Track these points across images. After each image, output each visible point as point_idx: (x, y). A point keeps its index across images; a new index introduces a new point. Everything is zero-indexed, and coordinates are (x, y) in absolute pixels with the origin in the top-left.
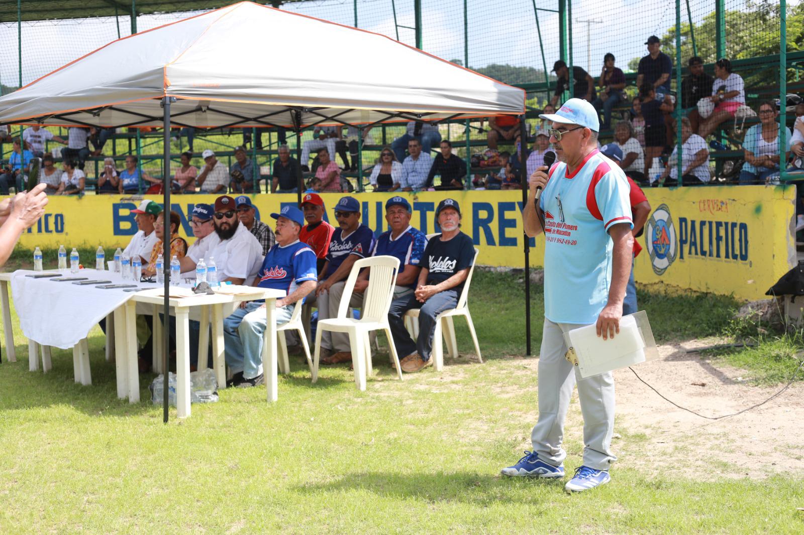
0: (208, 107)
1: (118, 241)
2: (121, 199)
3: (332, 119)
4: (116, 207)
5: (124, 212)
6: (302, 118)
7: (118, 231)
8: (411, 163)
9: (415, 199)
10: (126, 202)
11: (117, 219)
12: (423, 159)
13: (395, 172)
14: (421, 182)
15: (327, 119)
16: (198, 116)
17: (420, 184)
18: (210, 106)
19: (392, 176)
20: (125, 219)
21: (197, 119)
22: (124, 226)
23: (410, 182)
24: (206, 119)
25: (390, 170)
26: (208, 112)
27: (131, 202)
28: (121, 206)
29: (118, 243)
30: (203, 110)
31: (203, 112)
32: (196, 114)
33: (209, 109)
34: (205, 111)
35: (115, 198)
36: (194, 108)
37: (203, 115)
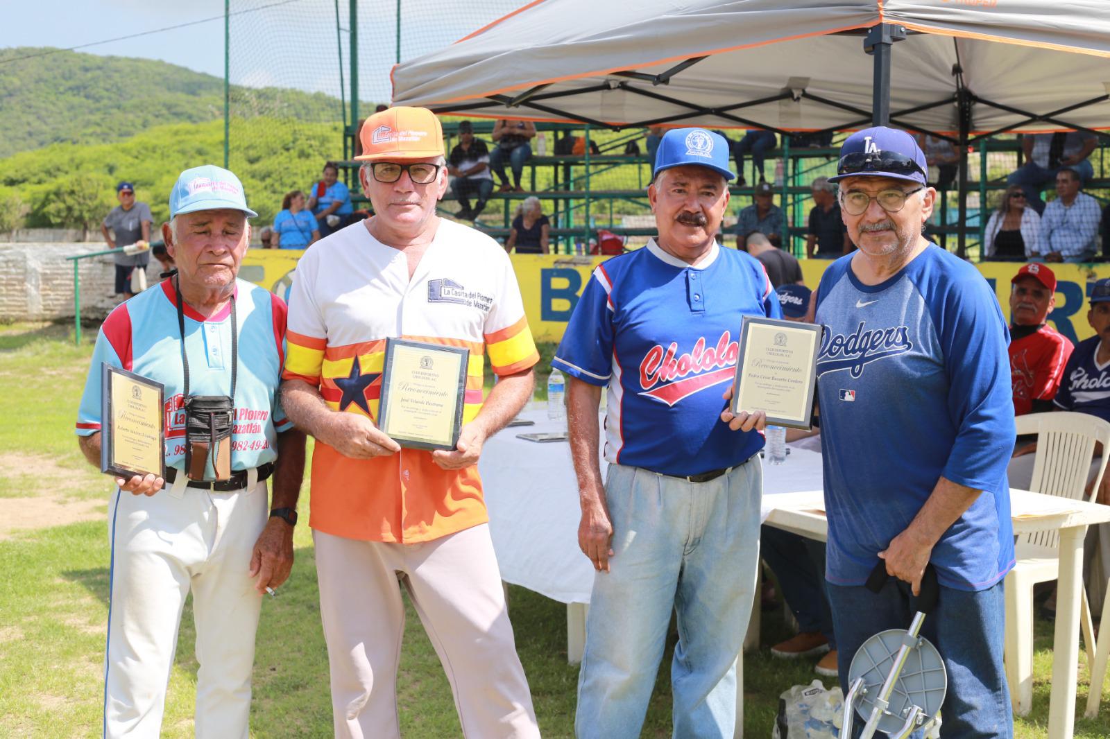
0: (804, 91)
1: (547, 330)
2: (556, 262)
3: (1047, 119)
4: (547, 275)
5: (560, 283)
6: (973, 117)
7: (548, 314)
8: (1058, 212)
9: (1089, 277)
10: (563, 266)
11: (548, 294)
12: (1082, 205)
13: (1029, 226)
14: (1076, 246)
15: (1034, 119)
16: (784, 109)
17: (1079, 250)
18: (808, 90)
19: (1024, 232)
20: (561, 294)
21: (781, 114)
22: (559, 306)
23: (1057, 246)
24: (797, 115)
25: (1018, 223)
26: (803, 100)
27: (572, 267)
28: (555, 274)
29: (547, 334)
30: (795, 96)
31: (795, 100)
32: (780, 104)
33: (805, 95)
34: (798, 99)
35: (547, 260)
36: (778, 93)
37: (793, 106)
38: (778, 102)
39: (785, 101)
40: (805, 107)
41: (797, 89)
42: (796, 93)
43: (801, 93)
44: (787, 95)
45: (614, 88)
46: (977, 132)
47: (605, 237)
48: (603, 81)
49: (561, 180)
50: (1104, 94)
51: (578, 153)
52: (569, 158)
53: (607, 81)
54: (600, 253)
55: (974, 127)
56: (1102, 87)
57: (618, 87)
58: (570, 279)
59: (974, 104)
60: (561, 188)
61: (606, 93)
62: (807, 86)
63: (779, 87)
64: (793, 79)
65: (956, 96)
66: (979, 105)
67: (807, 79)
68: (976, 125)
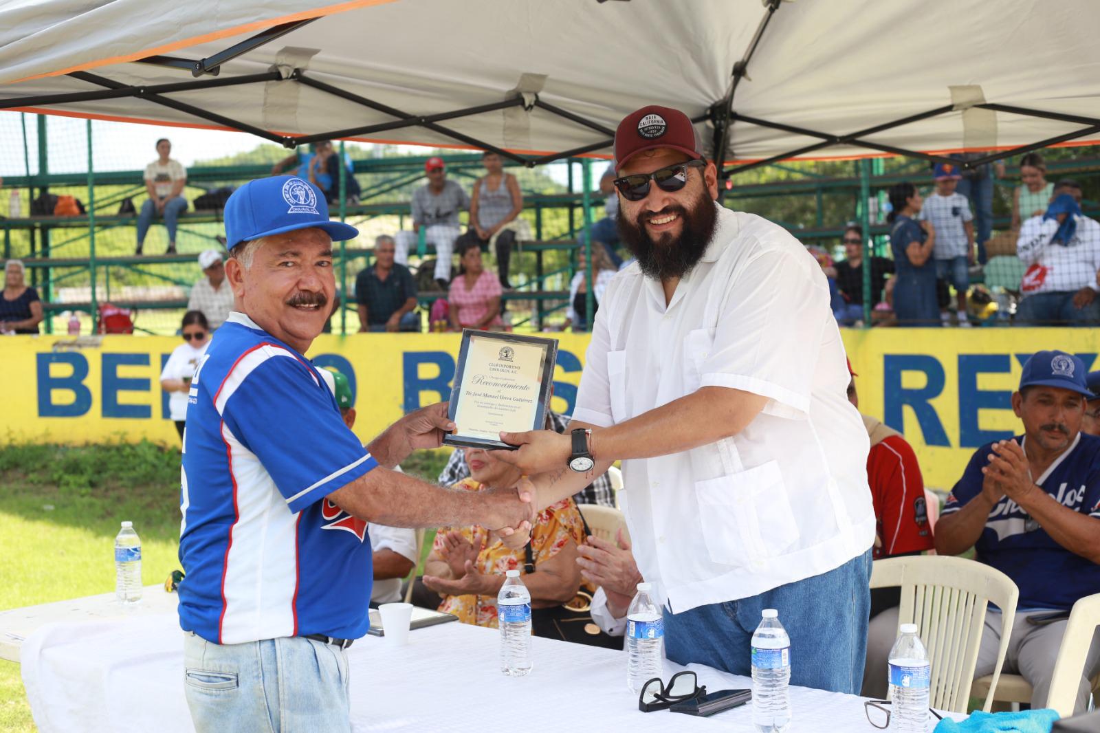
0: (537, 96)
1: (47, 429)
2: (51, 345)
3: (852, 140)
4: (43, 361)
5: (61, 370)
6: (733, 141)
7: (46, 408)
10: (65, 349)
11: (46, 384)
15: (831, 141)
16: (510, 121)
20: (62, 383)
21: (507, 127)
22: (61, 398)
27: (76, 350)
28: (54, 358)
29: (47, 434)
30: (527, 104)
31: (526, 109)
32: (504, 114)
33: (539, 104)
34: (531, 107)
35: (42, 343)
36: (500, 98)
37: (520, 116)
38: (501, 111)
39: (509, 110)
40: (537, 121)
41: (529, 92)
42: (529, 99)
43: (534, 98)
44: (515, 101)
45: (287, 78)
46: (737, 161)
47: (109, 312)
48: (269, 66)
49: (38, 247)
50: (947, 103)
51: (62, 213)
52: (48, 219)
53: (276, 66)
54: (103, 332)
55: (733, 154)
56: (948, 93)
57: (293, 77)
58: (74, 364)
59: (733, 123)
60: (38, 257)
61: (274, 86)
62: (541, 88)
63: (504, 88)
64: (526, 76)
65: (708, 112)
66: (739, 125)
67: (542, 77)
68: (736, 151)
